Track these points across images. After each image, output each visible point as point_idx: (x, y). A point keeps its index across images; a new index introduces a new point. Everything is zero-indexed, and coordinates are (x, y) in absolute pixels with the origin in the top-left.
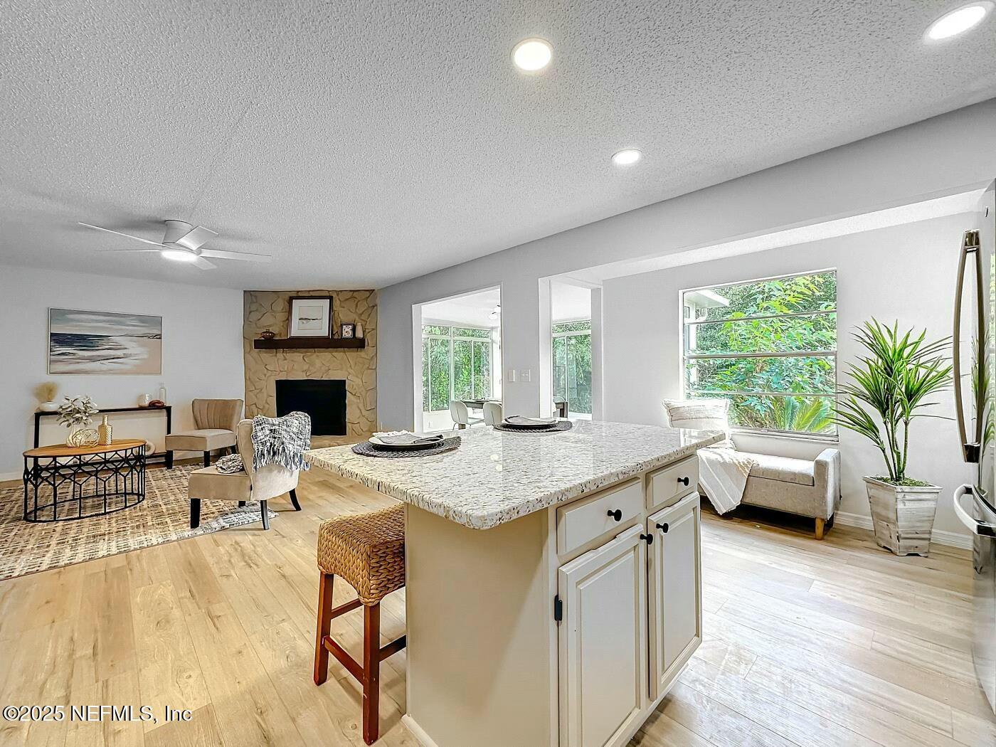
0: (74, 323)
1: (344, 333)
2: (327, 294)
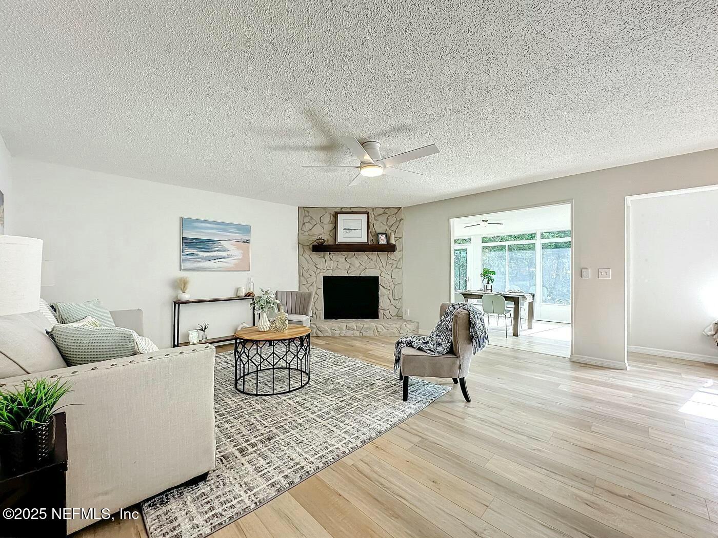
0: (197, 230)
1: (380, 240)
2: (365, 210)
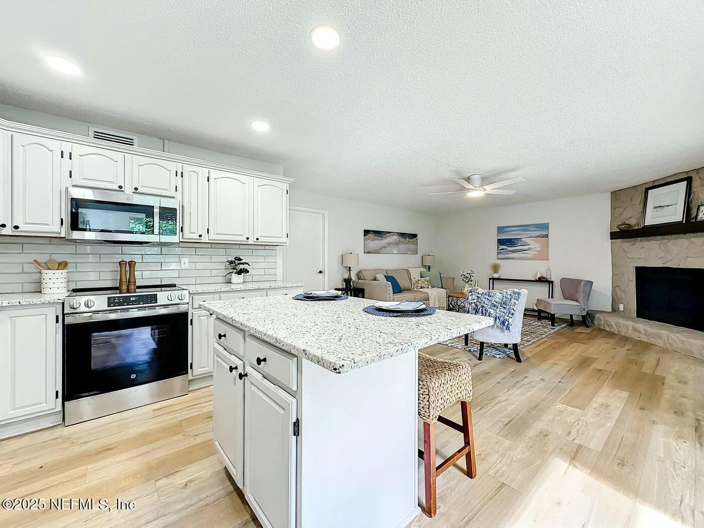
0: (507, 233)
2: (685, 176)
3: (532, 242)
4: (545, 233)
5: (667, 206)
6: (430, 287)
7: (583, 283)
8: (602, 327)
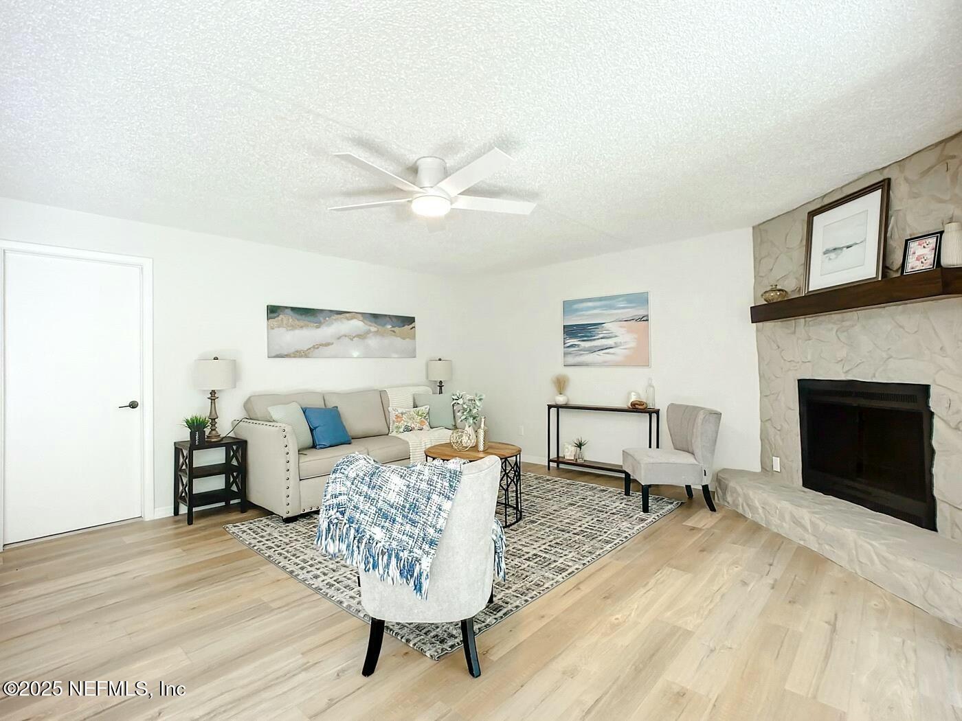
2: (878, 178)
3: (623, 330)
4: (642, 312)
5: (848, 247)
6: (426, 427)
7: (701, 416)
8: (740, 511)
